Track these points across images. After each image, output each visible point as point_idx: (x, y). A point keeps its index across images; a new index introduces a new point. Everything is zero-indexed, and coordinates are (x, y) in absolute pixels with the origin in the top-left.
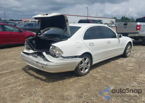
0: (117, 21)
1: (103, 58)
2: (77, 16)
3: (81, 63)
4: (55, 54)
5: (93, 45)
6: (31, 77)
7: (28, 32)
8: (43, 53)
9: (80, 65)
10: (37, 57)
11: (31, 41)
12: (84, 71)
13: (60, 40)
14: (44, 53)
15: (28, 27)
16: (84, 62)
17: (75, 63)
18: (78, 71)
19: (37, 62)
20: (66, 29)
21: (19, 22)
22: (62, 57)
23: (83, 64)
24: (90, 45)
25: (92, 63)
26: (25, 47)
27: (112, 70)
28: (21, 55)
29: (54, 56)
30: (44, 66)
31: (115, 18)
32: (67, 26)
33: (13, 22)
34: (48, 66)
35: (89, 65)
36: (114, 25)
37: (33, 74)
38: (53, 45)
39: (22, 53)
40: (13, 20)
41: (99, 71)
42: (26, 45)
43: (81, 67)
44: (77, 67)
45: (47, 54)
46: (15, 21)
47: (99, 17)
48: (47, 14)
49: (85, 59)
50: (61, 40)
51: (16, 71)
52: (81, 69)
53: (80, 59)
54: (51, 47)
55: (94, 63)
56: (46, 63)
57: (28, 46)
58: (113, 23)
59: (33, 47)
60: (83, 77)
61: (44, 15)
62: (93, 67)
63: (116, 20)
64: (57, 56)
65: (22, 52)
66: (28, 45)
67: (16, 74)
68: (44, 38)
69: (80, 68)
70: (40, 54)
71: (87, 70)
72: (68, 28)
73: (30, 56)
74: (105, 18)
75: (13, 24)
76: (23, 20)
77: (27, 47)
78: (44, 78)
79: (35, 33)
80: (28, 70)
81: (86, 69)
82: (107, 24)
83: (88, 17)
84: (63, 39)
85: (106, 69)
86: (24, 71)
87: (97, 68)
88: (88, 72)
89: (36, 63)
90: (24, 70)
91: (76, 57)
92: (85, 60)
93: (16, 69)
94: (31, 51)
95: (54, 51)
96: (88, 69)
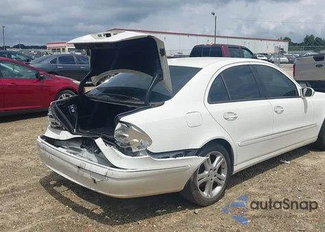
0: (293, 46)
1: (262, 153)
2: (188, 35)
3: (202, 168)
4: (129, 144)
5: (236, 118)
6: (62, 207)
7: (58, 79)
8: (96, 141)
9: (199, 176)
10: (80, 151)
11: (64, 107)
12: (209, 193)
13: (142, 105)
14: (99, 142)
15: (60, 66)
16: (209, 167)
17: (185, 169)
18: (194, 192)
19: (79, 167)
20: (161, 76)
21: (39, 50)
22: (149, 153)
23: (207, 172)
24: (226, 119)
25: (233, 170)
26: (50, 122)
27: (289, 189)
28: (38, 145)
29: (127, 150)
30: (97, 180)
31: (286, 39)
32: (163, 67)
33: (24, 51)
34: (110, 180)
35: (224, 175)
36: (285, 59)
37: (68, 197)
38: (123, 119)
39: (40, 140)
40: (23, 47)
41: (252, 190)
42: (51, 117)
43: (202, 181)
44: (190, 180)
45: (106, 143)
46: (28, 47)
47: (244, 38)
48: (108, 35)
49: (213, 159)
50: (146, 106)
51: (24, 188)
52: (203, 188)
53: (200, 160)
54: (119, 126)
55: (236, 169)
56: (103, 170)
57: (57, 121)
58: (282, 52)
59: (69, 124)
60: (207, 211)
61: (100, 36)
62: (235, 179)
63: (291, 44)
64: (134, 151)
65: (39, 137)
66: (56, 119)
67: (22, 198)
68: (100, 98)
69: (199, 184)
70: (89, 144)
71: (218, 189)
72: (164, 71)
73: (60, 149)
74: (261, 40)
75: (22, 58)
76: (48, 46)
77: (52, 123)
78: (99, 211)
79: (79, 82)
80: (55, 185)
81: (215, 185)
82: (266, 55)
83: (215, 36)
84: (151, 104)
85: (272, 184)
86: (43, 190)
87: (246, 182)
88: (221, 195)
89: (77, 169)
90: (45, 187)
91: (187, 152)
92: (213, 162)
93: (25, 182)
94: (65, 135)
95: (127, 135)
96: (220, 185)
